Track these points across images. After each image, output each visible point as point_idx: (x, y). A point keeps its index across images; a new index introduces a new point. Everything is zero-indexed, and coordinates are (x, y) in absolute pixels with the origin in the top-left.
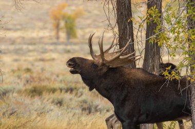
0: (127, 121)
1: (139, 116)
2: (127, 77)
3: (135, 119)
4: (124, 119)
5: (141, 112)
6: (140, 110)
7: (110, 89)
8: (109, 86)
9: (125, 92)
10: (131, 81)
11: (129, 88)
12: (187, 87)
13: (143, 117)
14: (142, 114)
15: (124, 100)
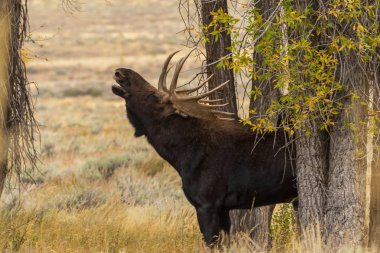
0: (206, 206)
1: (226, 197)
2: (205, 127)
3: (218, 202)
4: (199, 202)
5: (229, 190)
6: (227, 187)
7: (174, 146)
8: (172, 141)
9: (200, 154)
10: (212, 134)
11: (208, 148)
12: (287, 144)
13: (232, 198)
14: (230, 194)
15: (200, 168)
